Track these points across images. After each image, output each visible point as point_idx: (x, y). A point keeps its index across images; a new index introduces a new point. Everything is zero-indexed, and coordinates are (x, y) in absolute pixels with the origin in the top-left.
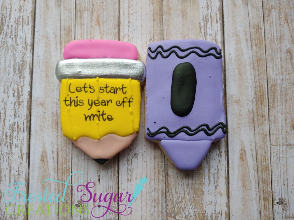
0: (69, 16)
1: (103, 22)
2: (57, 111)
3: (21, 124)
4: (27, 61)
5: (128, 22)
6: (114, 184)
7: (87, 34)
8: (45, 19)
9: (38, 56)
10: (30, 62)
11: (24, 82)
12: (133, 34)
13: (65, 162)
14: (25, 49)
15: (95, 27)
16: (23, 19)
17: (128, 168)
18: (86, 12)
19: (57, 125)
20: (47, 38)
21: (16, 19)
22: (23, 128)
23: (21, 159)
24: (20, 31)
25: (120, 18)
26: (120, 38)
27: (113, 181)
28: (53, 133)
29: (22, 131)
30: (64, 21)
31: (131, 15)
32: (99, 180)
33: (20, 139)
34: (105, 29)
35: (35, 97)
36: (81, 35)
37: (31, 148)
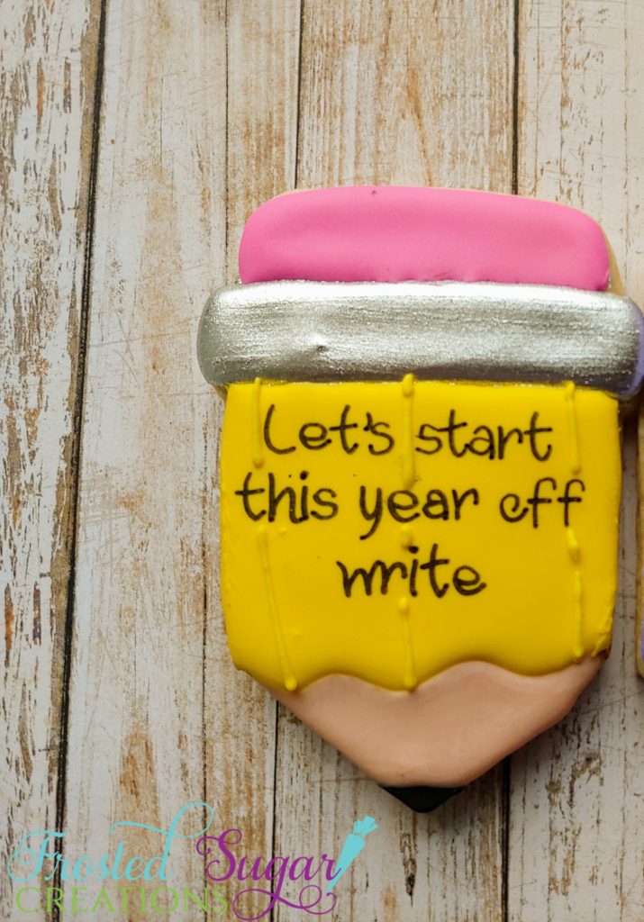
0: (268, 69)
1: (440, 98)
2: (202, 536)
3: (26, 598)
4: (60, 285)
5: (559, 100)
6: (486, 904)
7: (357, 157)
8: (150, 79)
9: (115, 264)
10: (74, 290)
11: (40, 392)
12: (582, 159)
13: (239, 792)
14: (47, 228)
15: (397, 124)
16: (40, 79)
17: (551, 822)
18: (354, 48)
19: (205, 607)
20: (159, 172)
21: (8, 75)
22: (36, 621)
23: (21, 777)
24: (26, 137)
25: (520, 79)
26: (520, 178)
27: (480, 888)
28: (186, 648)
29: (31, 637)
30: (246, 92)
31: (576, 66)
32: (411, 881)
33: (16, 677)
34: (444, 136)
35: (96, 464)
36: (327, 165)
37: (72, 719)
